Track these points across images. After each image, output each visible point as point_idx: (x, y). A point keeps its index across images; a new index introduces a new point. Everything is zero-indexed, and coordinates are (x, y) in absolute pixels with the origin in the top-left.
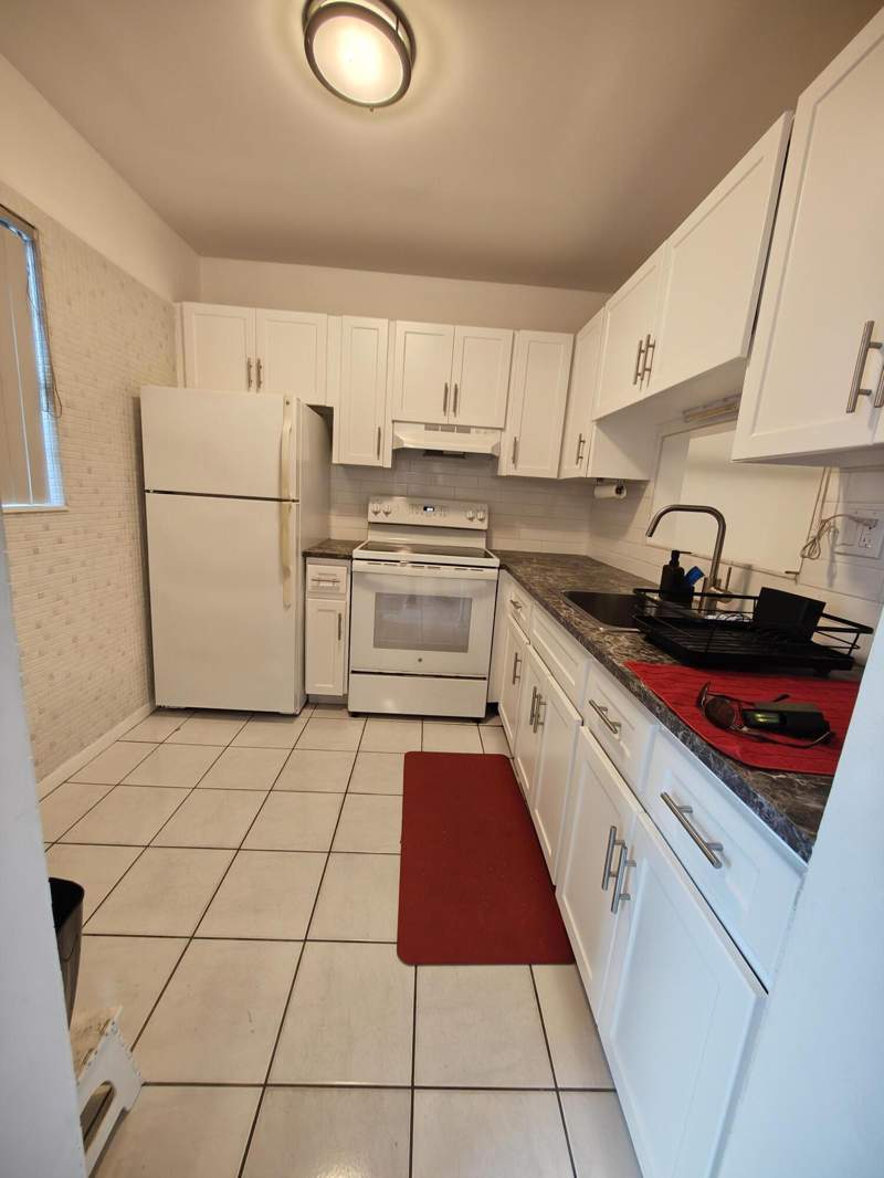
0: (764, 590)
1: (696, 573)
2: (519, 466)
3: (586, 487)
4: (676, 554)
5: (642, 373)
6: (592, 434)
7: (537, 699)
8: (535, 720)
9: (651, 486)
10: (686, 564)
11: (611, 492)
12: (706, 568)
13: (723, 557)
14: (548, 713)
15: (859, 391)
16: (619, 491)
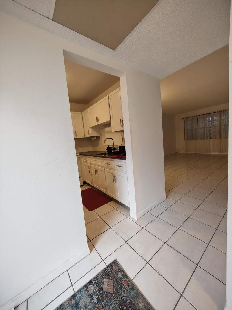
0: (119, 147)
1: (111, 147)
2: (77, 136)
3: (90, 138)
4: (108, 145)
5: (97, 121)
6: (90, 129)
7: (96, 171)
8: (97, 174)
9: (101, 137)
10: (110, 147)
11: (95, 138)
12: (112, 147)
13: (114, 144)
14: (99, 172)
15: (121, 125)
16: (96, 138)
